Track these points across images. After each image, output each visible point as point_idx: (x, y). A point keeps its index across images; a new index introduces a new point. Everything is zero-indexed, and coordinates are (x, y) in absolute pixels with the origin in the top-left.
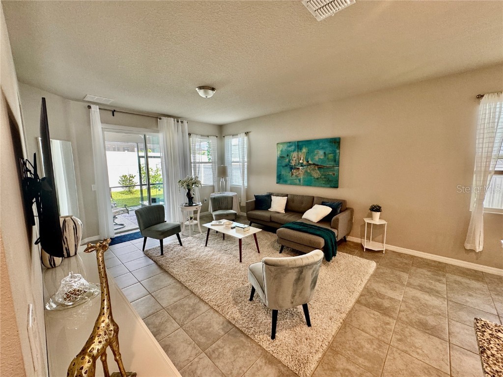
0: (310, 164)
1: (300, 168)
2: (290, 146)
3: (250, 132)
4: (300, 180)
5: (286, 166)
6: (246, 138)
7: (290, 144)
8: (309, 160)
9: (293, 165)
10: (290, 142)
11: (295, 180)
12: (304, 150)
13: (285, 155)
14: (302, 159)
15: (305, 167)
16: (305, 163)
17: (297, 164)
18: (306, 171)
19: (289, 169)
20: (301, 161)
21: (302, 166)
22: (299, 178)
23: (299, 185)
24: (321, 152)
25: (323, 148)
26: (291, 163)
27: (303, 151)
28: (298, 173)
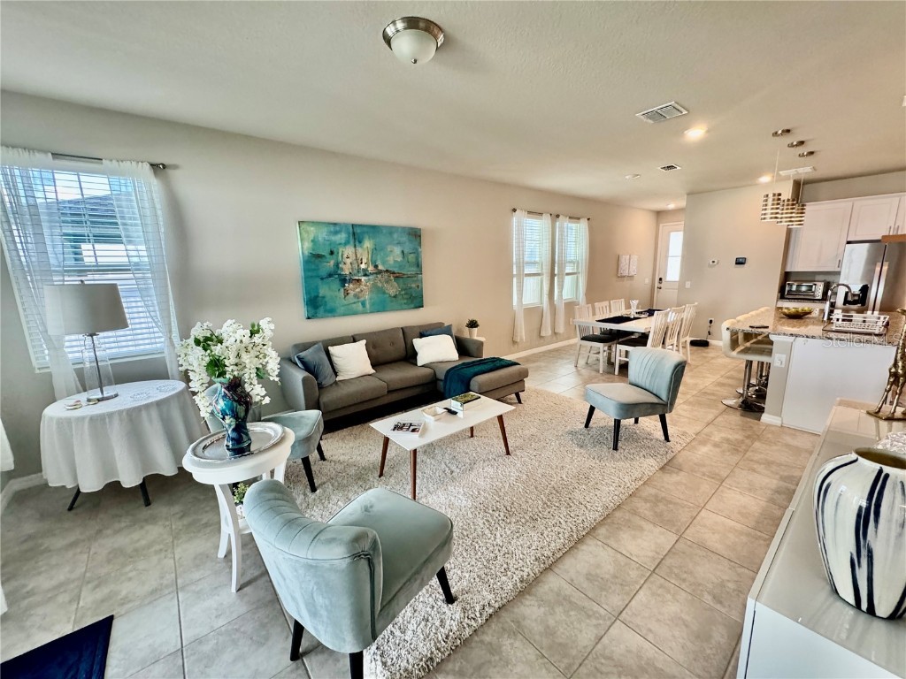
0: (380, 272)
1: (363, 279)
2: (336, 233)
3: (175, 167)
4: (363, 304)
5: (330, 275)
6: (155, 183)
7: (335, 227)
8: (379, 263)
9: (347, 273)
10: (335, 224)
11: (354, 305)
12: (368, 244)
13: (325, 252)
14: (364, 261)
15: (371, 277)
16: (371, 269)
17: (355, 272)
18: (374, 285)
19: (337, 282)
20: (363, 266)
21: (365, 275)
22: (362, 299)
23: (364, 313)
24: (397, 250)
25: (399, 243)
26: (342, 269)
27: (365, 246)
28: (358, 290)
